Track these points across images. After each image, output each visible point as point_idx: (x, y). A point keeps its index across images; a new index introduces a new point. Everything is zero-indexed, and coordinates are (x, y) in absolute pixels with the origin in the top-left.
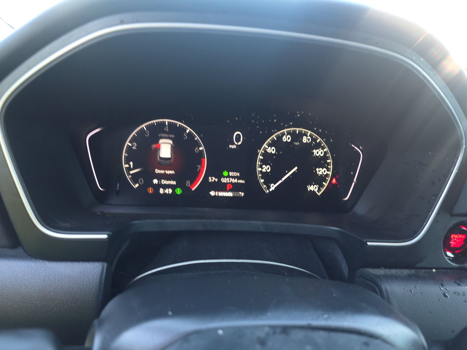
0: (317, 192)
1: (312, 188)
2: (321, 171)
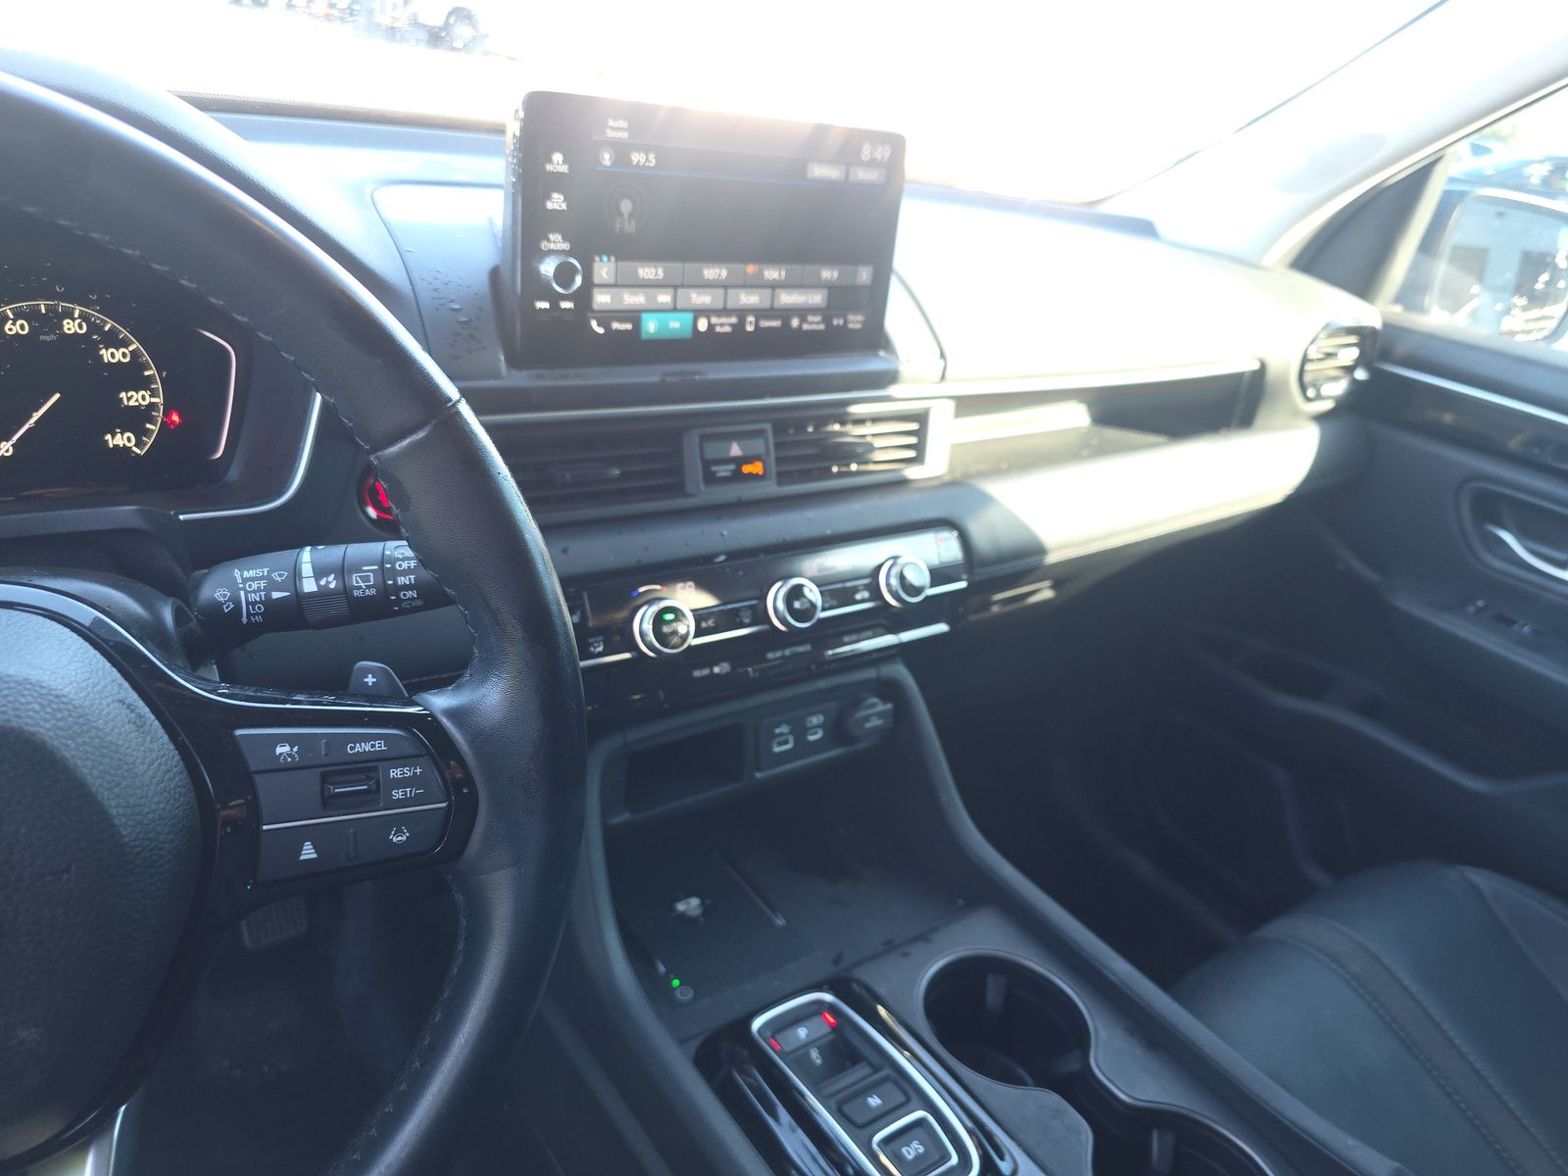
0: (135, 449)
1: (120, 440)
2: (135, 398)
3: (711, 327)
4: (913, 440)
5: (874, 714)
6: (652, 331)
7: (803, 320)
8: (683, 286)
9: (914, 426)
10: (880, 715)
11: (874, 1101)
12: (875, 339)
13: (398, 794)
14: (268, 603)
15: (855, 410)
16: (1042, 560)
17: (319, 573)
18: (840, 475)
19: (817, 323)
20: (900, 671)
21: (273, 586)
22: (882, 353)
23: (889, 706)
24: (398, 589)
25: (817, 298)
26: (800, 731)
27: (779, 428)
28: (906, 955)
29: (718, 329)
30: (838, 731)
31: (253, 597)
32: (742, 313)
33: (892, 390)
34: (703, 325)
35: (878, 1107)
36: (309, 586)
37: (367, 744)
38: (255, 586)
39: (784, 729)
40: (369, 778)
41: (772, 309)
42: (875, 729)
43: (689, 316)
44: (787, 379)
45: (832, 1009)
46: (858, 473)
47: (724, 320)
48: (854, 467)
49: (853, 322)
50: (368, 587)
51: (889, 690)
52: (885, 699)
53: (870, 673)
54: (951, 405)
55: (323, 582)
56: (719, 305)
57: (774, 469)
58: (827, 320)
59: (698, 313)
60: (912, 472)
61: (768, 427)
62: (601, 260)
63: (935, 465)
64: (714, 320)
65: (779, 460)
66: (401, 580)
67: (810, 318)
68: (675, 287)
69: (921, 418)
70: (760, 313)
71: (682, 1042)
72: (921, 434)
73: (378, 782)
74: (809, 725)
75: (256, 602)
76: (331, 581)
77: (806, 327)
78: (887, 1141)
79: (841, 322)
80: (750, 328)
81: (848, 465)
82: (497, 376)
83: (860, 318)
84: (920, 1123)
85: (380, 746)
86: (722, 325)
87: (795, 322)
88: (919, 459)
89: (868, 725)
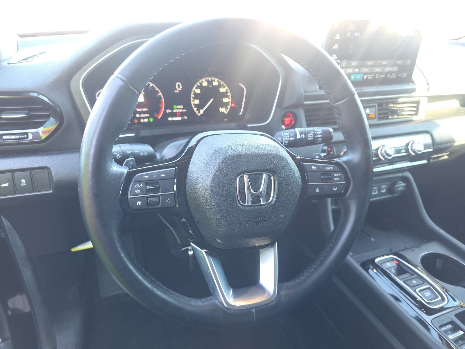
0: (225, 112)
3: (367, 77)
4: (415, 109)
5: (401, 186)
6: (353, 79)
7: (391, 75)
8: (362, 67)
9: (415, 105)
10: (402, 186)
11: (414, 282)
12: (409, 80)
13: (335, 179)
14: (289, 141)
15: (400, 100)
16: (454, 144)
17: (301, 134)
18: (392, 119)
19: (394, 76)
20: (408, 174)
21: (290, 137)
22: (410, 84)
23: (405, 184)
24: (317, 138)
25: (395, 69)
26: (380, 189)
27: (380, 105)
28: (413, 250)
29: (369, 78)
30: (391, 190)
31: (286, 139)
32: (375, 74)
33: (413, 94)
34: (365, 77)
35: (415, 283)
36: (299, 137)
37: (330, 168)
38: (287, 137)
39: (375, 188)
40: (330, 175)
41: (383, 72)
42: (400, 191)
43: (362, 75)
44: (386, 91)
45: (396, 260)
46: (397, 118)
47: (371, 76)
48: (395, 117)
49: (404, 75)
50: (311, 137)
51: (405, 179)
52: (404, 182)
53: (400, 175)
54: (427, 98)
55: (301, 136)
56: (370, 72)
57: (377, 116)
58: (397, 75)
59: (365, 74)
60: (414, 118)
61: (376, 105)
62: (344, 61)
63: (421, 116)
64: (368, 76)
65: (379, 114)
66: (319, 136)
67: (393, 74)
68: (360, 67)
69: (418, 103)
70: (380, 73)
71: (358, 262)
72: (417, 107)
73: (331, 176)
74: (382, 188)
75: (287, 140)
76: (303, 136)
77: (391, 77)
78: (420, 291)
79: (401, 75)
80: (377, 78)
81: (394, 116)
82: (317, 91)
83: (406, 74)
84: (429, 288)
85: (332, 168)
86: (370, 77)
87: (389, 76)
88: (416, 114)
89: (399, 189)
